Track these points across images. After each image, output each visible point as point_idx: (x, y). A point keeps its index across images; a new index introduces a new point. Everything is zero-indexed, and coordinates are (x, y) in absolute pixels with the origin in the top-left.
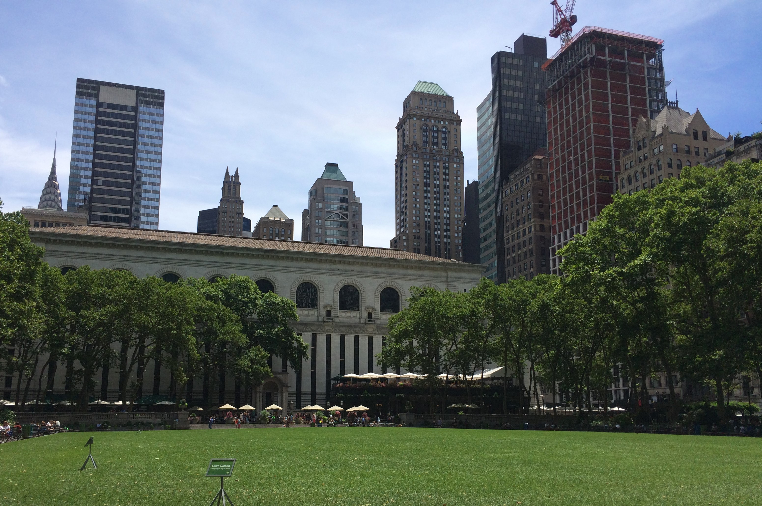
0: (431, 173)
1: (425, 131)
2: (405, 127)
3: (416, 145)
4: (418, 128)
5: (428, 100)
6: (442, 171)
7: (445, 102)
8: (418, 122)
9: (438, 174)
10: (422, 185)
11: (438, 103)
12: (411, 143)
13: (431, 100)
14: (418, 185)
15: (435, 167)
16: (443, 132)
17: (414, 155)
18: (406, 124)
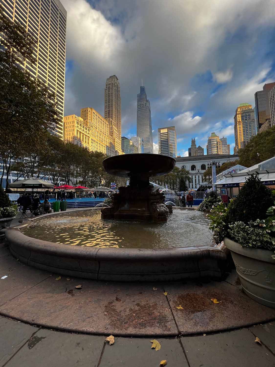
7: (249, 107)
11: (246, 108)
16: (249, 116)
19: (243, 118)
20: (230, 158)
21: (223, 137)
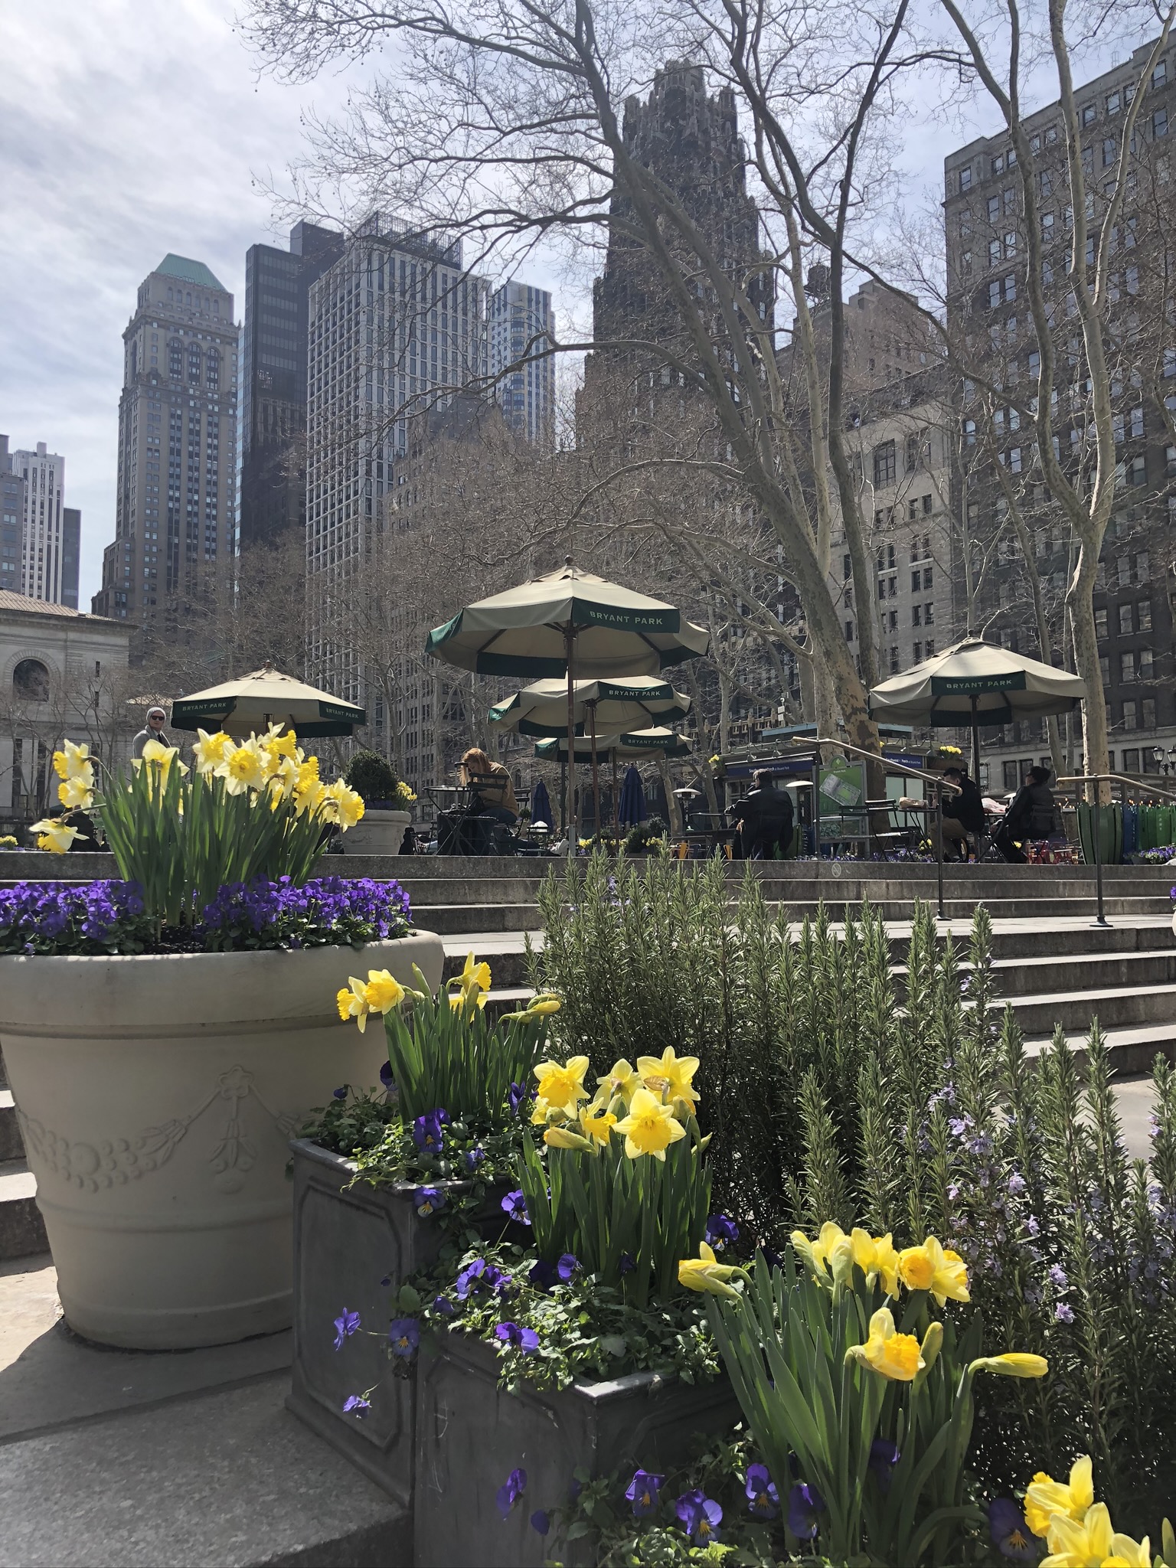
0: (185, 431)
1: (174, 350)
2: (137, 337)
3: (154, 374)
4: (161, 344)
5: (185, 292)
6: (204, 428)
7: (216, 301)
8: (161, 332)
9: (198, 433)
10: (165, 453)
11: (203, 302)
12: (147, 371)
13: (189, 294)
14: (157, 451)
15: (191, 420)
16: (210, 358)
17: (151, 393)
18: (140, 332)
19: (179, 361)
20: (72, 636)
21: (42, 446)
